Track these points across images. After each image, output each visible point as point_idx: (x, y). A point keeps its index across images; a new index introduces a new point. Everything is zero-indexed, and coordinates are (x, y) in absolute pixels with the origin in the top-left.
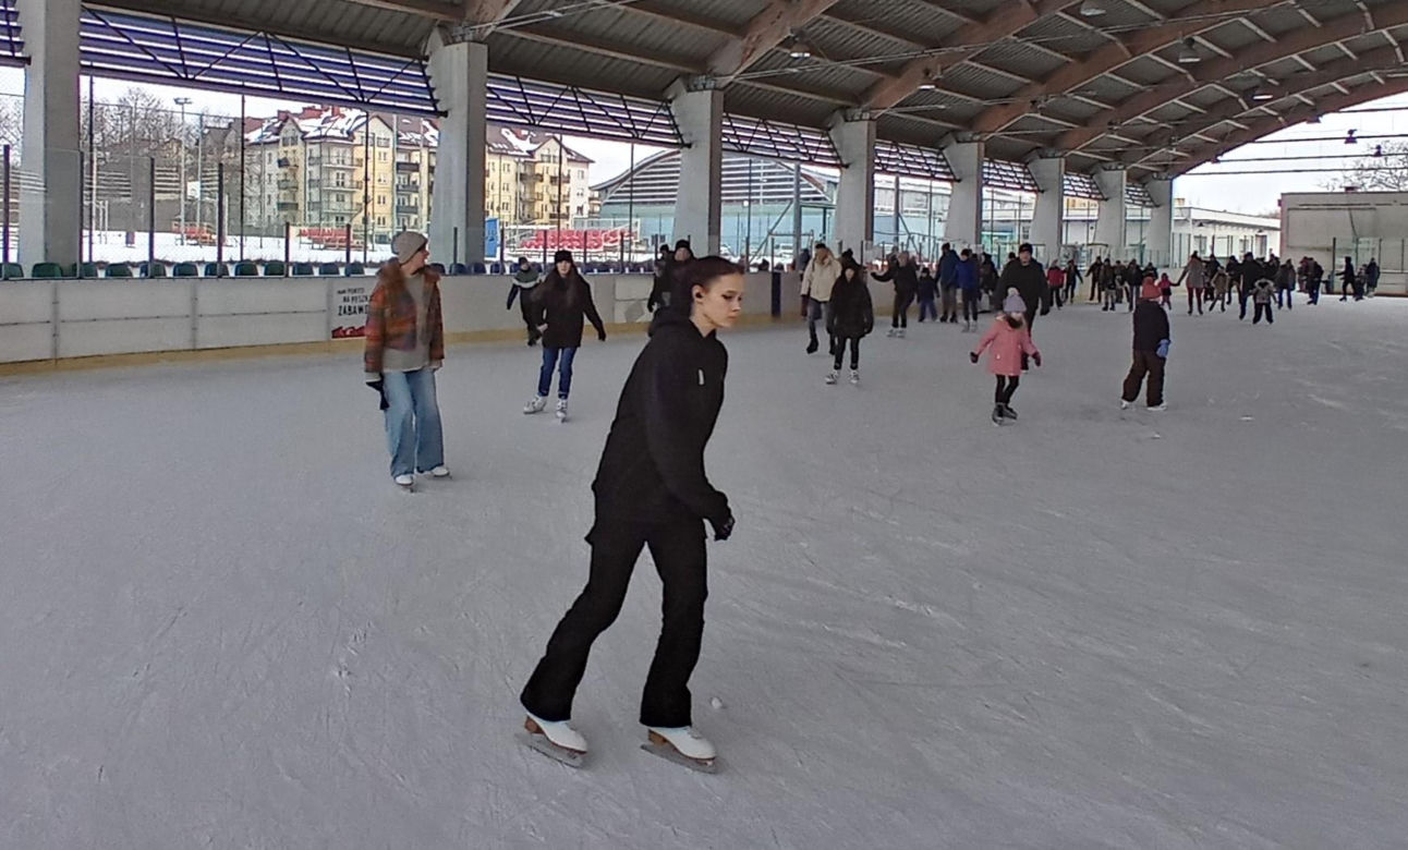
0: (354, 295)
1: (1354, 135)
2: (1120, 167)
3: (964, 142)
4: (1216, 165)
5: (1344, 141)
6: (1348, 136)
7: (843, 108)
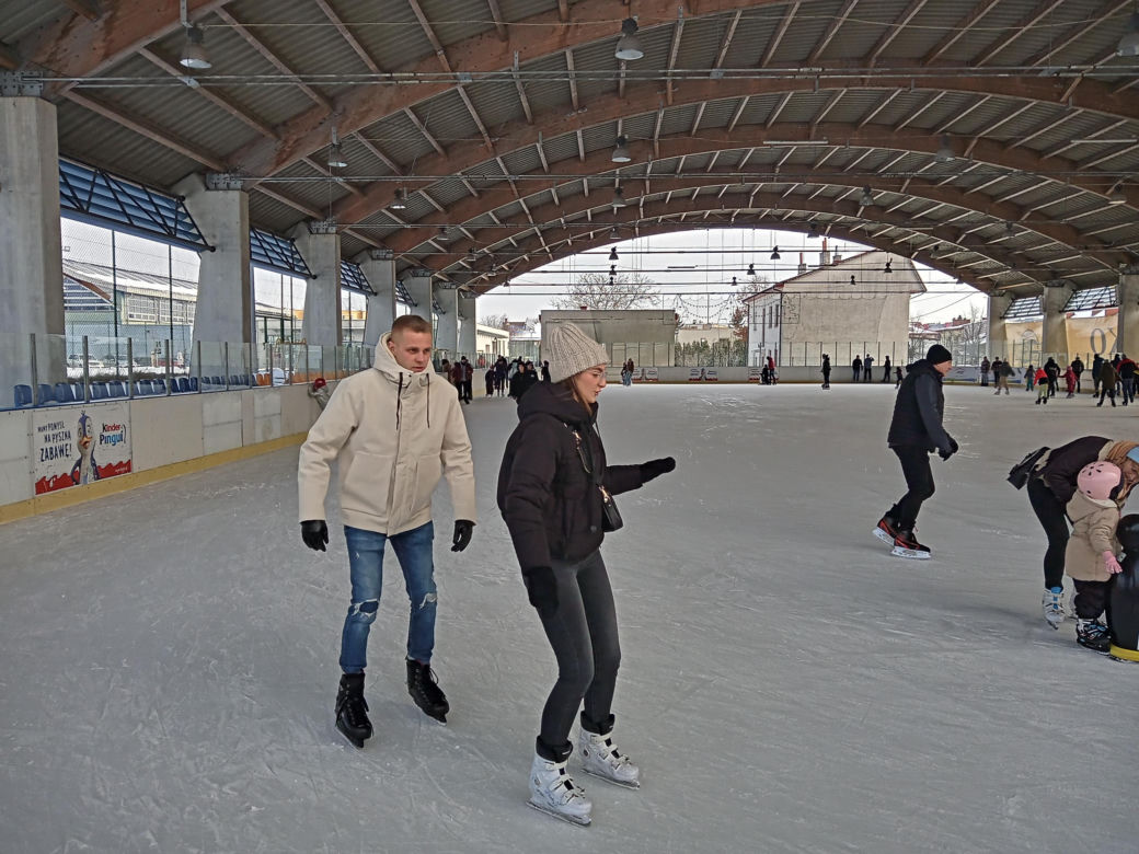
0: (56, 432)
1: (615, 269)
2: (454, 287)
3: (379, 259)
5: (609, 273)
6: (611, 270)
7: (308, 220)
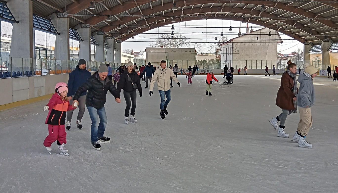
1: (173, 33)
2: (113, 38)
3: (84, 28)
4: (133, 39)
5: (171, 34)
6: (172, 33)
7: (57, 12)
